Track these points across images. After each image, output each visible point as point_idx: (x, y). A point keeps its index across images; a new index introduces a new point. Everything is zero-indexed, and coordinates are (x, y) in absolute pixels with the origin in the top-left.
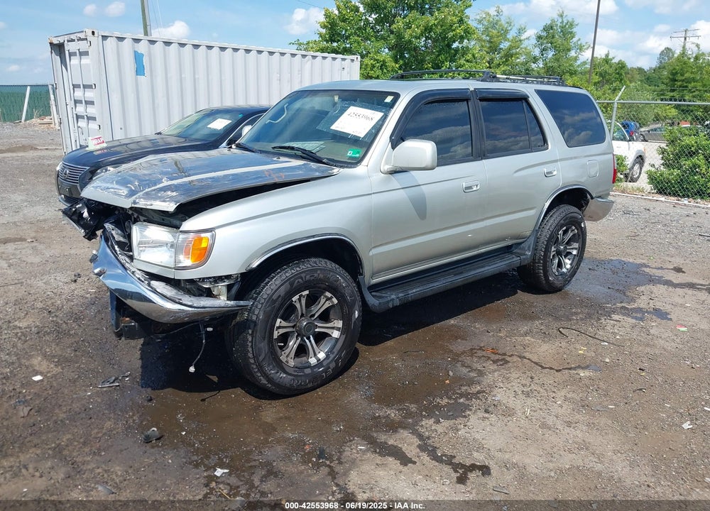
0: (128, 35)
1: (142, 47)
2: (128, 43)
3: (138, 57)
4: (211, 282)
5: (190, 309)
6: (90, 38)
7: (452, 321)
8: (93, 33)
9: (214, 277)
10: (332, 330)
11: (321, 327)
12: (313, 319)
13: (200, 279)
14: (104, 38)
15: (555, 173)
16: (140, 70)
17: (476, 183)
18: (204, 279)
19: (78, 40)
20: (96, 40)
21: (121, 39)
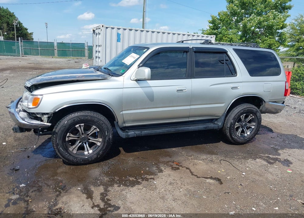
0: (116, 27)
1: (120, 32)
2: (115, 30)
3: (118, 35)
4: (40, 115)
5: (28, 123)
6: (101, 28)
7: (174, 149)
8: (103, 26)
9: (42, 113)
10: (97, 142)
11: (92, 140)
12: (88, 136)
13: (37, 113)
14: (107, 28)
15: (239, 88)
16: (118, 40)
17: (185, 88)
18: (38, 113)
19: (99, 29)
20: (103, 29)
21: (113, 28)
